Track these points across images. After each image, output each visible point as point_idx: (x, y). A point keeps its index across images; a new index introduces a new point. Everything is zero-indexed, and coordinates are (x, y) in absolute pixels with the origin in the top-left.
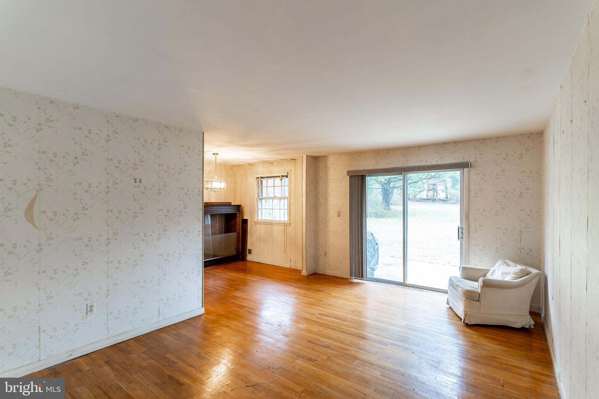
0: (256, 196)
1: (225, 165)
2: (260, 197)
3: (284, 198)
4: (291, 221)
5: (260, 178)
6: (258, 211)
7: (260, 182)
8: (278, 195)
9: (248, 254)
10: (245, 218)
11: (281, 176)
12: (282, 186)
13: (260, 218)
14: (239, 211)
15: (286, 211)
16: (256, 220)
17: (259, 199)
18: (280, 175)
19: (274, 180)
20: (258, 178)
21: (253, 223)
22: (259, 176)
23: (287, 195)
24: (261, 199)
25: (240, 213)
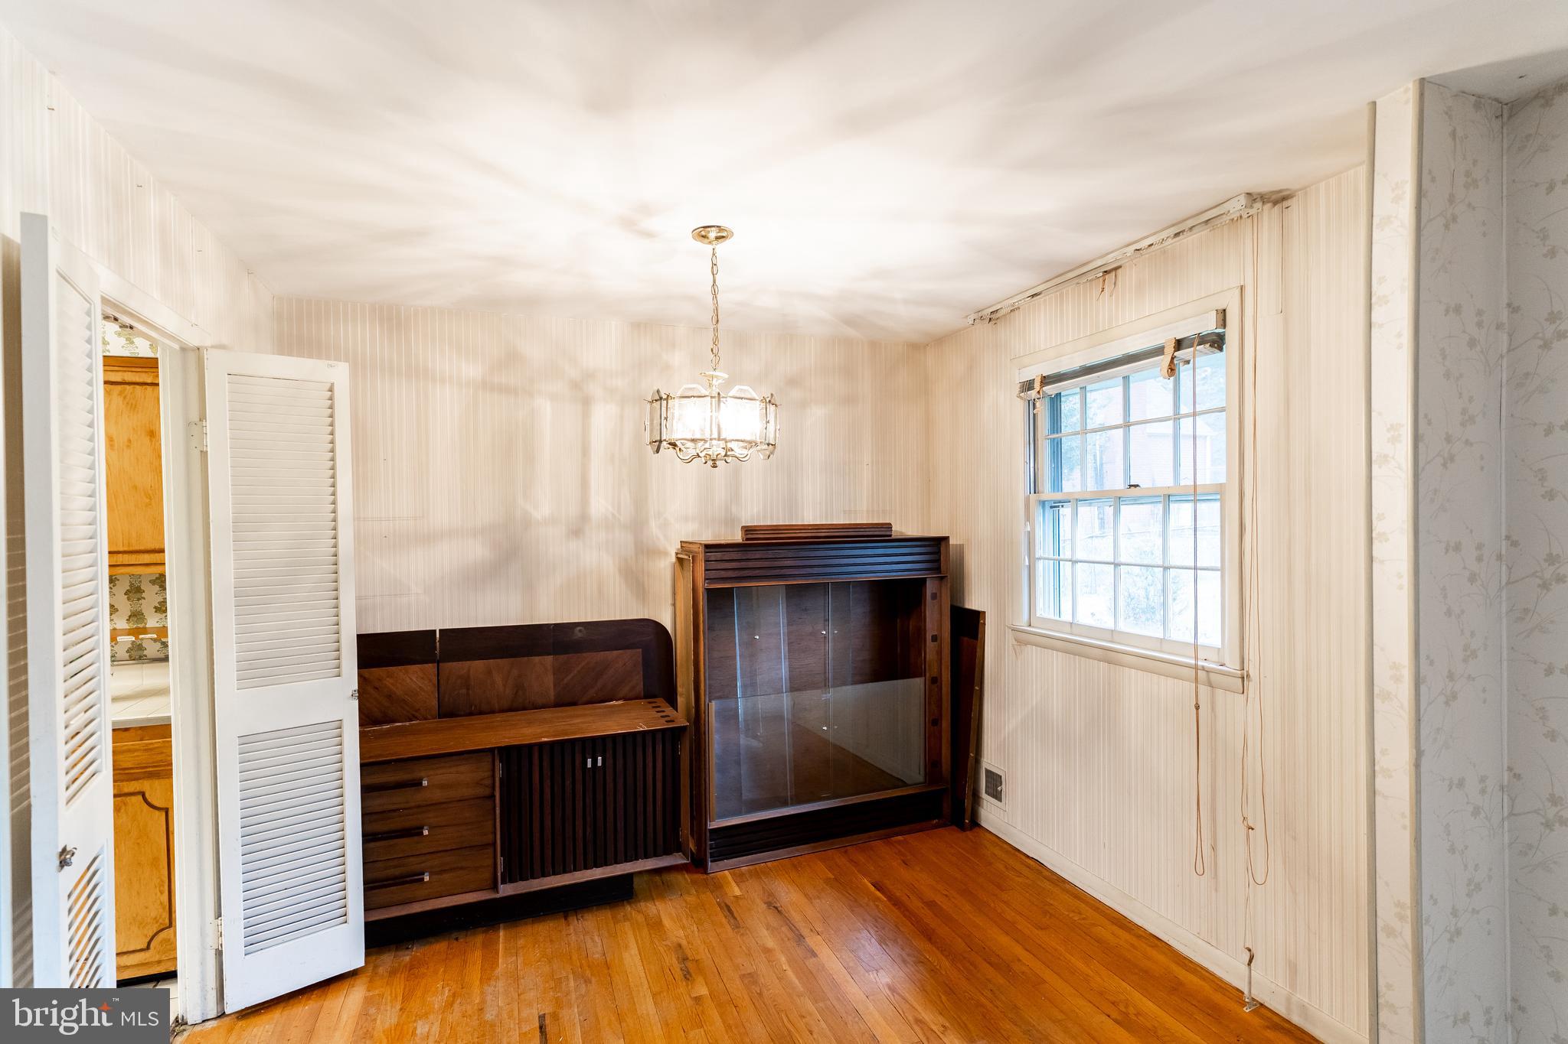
0: (1022, 487)
1: (874, 345)
2: (1047, 493)
3: (1195, 495)
4: (1252, 655)
5: (1037, 385)
6: (1031, 570)
7: (1043, 409)
8: (1153, 472)
9: (984, 795)
10: (973, 603)
11: (1169, 350)
12: (1177, 417)
13: (1044, 609)
14: (938, 569)
15: (1211, 586)
16: (1022, 622)
17: (1043, 503)
18: (1166, 337)
19: (1126, 379)
20: (1028, 386)
21: (1010, 637)
22: (1034, 372)
23: (1213, 469)
24: (1056, 505)
25: (942, 578)
